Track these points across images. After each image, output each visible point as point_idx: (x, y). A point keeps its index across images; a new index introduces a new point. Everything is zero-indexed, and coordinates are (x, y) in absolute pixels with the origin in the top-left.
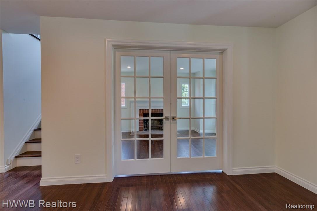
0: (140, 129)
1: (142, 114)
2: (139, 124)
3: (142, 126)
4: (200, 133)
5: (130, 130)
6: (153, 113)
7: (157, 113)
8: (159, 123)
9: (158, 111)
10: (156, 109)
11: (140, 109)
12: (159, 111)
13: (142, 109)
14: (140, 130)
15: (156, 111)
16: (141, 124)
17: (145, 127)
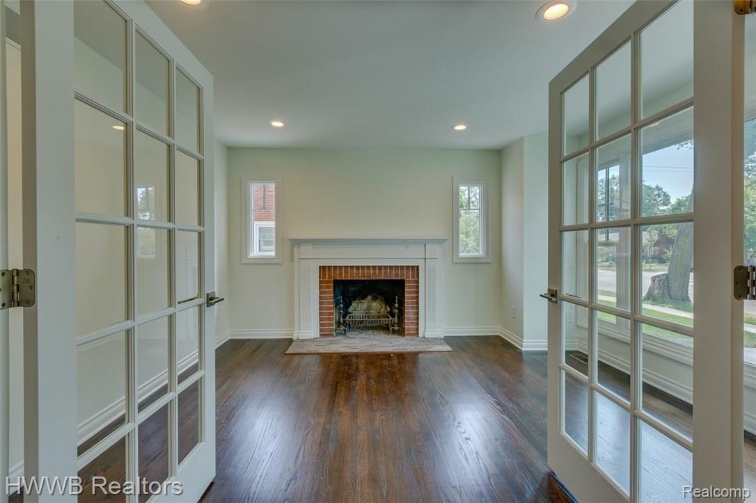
0: (321, 330)
1: (328, 282)
2: (320, 314)
3: (329, 319)
4: (523, 349)
5: (292, 334)
6: (366, 279)
7: (378, 278)
8: (386, 309)
9: (380, 273)
10: (374, 267)
11: (324, 267)
12: (386, 273)
13: (330, 267)
14: (324, 334)
15: (374, 274)
16: (325, 314)
17: (339, 324)
